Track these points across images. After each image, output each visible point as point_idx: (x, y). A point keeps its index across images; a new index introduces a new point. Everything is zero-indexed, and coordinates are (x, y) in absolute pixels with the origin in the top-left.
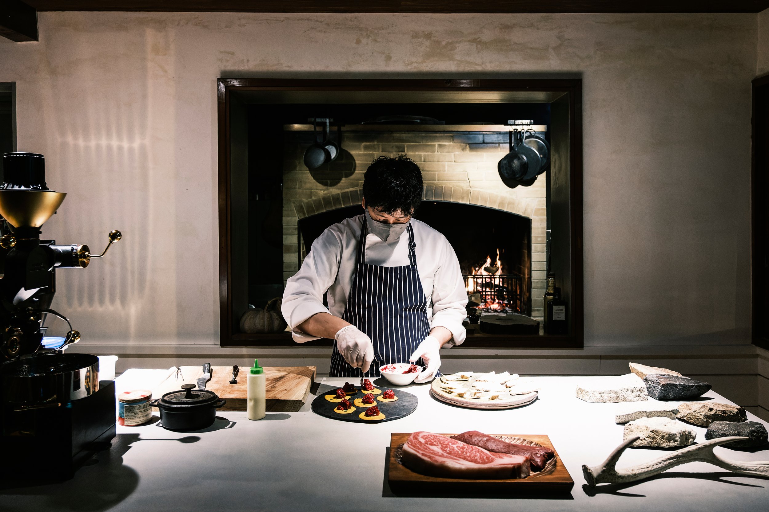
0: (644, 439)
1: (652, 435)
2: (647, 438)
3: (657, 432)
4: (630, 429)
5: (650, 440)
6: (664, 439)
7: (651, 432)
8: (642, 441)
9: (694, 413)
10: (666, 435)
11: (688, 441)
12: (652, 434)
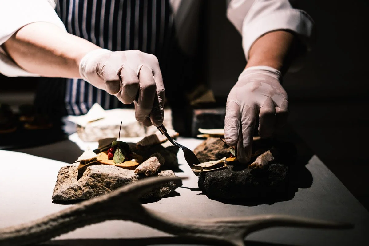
0: (80, 189)
1: (92, 182)
2: (84, 186)
3: (100, 177)
4: (66, 174)
5: (87, 190)
6: (109, 188)
7: (91, 178)
8: (77, 192)
9: (205, 152)
10: (113, 181)
11: (160, 190)
12: (91, 180)
